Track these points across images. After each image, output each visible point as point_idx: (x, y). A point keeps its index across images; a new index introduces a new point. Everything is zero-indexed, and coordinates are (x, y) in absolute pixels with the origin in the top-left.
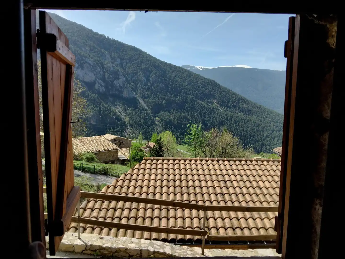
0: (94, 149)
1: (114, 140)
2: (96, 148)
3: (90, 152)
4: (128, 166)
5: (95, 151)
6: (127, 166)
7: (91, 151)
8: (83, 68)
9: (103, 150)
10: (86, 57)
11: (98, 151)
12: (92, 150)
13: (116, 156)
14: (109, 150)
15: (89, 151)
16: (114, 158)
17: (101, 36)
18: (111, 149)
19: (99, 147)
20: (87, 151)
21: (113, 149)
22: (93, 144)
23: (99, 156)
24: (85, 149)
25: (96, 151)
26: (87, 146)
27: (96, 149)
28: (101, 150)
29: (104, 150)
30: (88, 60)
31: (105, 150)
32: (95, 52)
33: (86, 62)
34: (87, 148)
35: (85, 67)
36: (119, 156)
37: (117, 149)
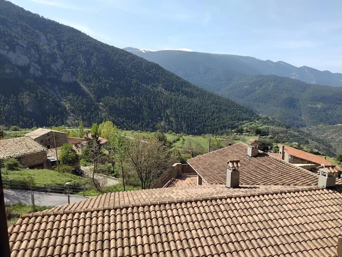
0: (18, 153)
1: (48, 135)
2: (20, 151)
3: (13, 156)
4: (57, 170)
5: (19, 156)
6: (55, 170)
7: (14, 155)
8: (15, 52)
9: (29, 154)
10: (18, 39)
11: (22, 155)
12: (16, 154)
13: (44, 158)
14: (36, 152)
15: (12, 156)
16: (42, 160)
17: (34, 15)
18: (37, 152)
19: (24, 150)
20: (10, 156)
21: (40, 151)
22: (17, 147)
23: (24, 160)
24: (8, 154)
25: (21, 155)
26: (10, 150)
27: (21, 152)
28: (26, 153)
29: (30, 153)
30: (20, 42)
31: (32, 153)
32: (28, 33)
33: (18, 44)
34: (10, 152)
35: (18, 50)
36: (48, 158)
37: (45, 150)
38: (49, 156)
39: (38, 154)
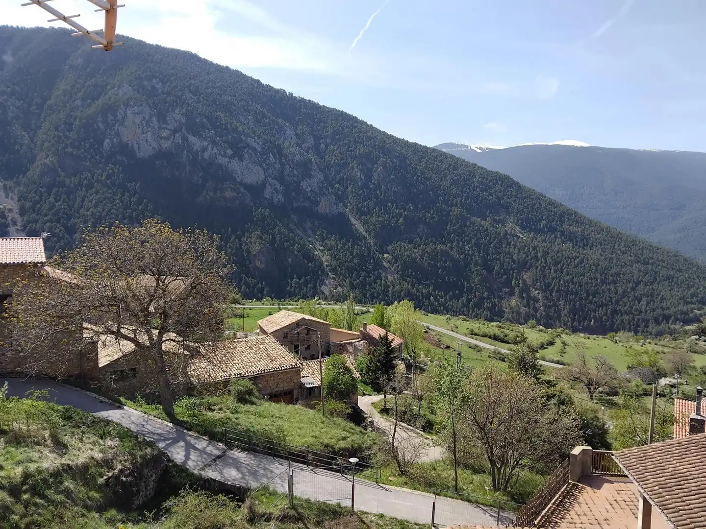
0: (253, 368)
1: (297, 324)
2: (257, 365)
3: (245, 374)
4: (319, 410)
5: (255, 373)
6: (315, 408)
7: (247, 371)
8: (241, 159)
9: (271, 370)
10: (247, 135)
11: (260, 372)
12: (249, 370)
13: (295, 381)
14: (283, 368)
15: (243, 373)
16: (292, 384)
18: (286, 368)
19: (262, 363)
20: (240, 374)
21: (291, 367)
22: (252, 355)
23: (262, 383)
24: (237, 368)
25: (258, 372)
26: (240, 361)
27: (257, 367)
28: (267, 370)
29: (273, 370)
30: (250, 141)
31: (276, 369)
32: (264, 126)
33: (248, 146)
34: (240, 365)
36: (302, 380)
37: (298, 366)
38: (304, 377)
39: (285, 372)
